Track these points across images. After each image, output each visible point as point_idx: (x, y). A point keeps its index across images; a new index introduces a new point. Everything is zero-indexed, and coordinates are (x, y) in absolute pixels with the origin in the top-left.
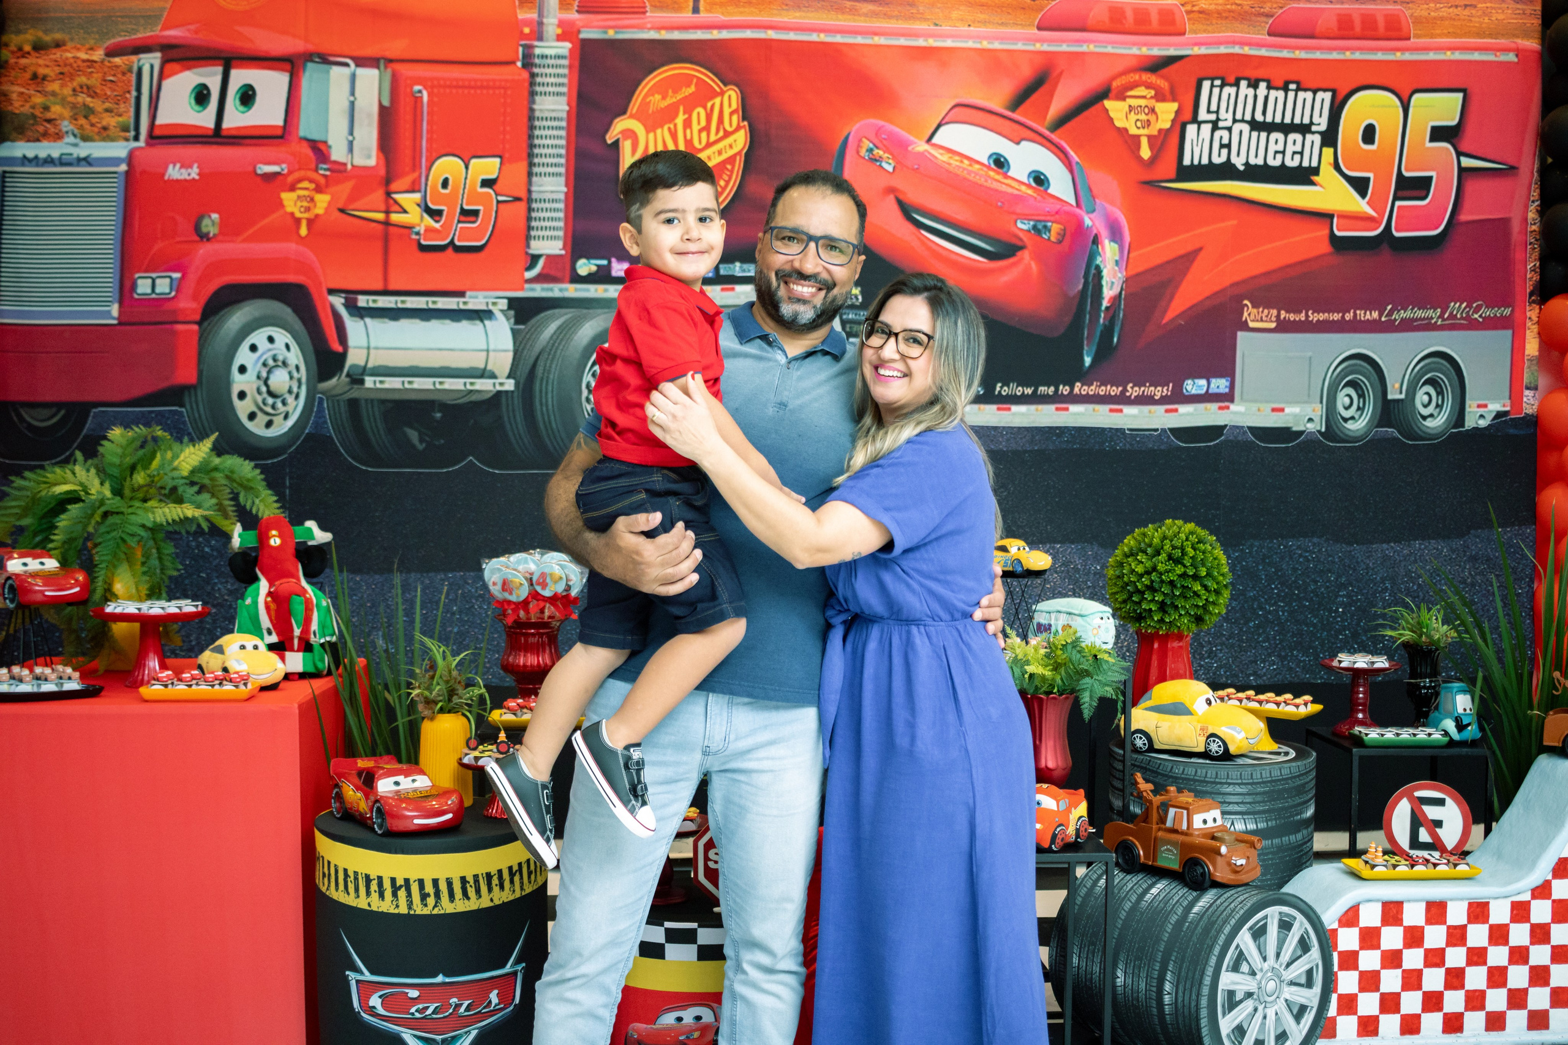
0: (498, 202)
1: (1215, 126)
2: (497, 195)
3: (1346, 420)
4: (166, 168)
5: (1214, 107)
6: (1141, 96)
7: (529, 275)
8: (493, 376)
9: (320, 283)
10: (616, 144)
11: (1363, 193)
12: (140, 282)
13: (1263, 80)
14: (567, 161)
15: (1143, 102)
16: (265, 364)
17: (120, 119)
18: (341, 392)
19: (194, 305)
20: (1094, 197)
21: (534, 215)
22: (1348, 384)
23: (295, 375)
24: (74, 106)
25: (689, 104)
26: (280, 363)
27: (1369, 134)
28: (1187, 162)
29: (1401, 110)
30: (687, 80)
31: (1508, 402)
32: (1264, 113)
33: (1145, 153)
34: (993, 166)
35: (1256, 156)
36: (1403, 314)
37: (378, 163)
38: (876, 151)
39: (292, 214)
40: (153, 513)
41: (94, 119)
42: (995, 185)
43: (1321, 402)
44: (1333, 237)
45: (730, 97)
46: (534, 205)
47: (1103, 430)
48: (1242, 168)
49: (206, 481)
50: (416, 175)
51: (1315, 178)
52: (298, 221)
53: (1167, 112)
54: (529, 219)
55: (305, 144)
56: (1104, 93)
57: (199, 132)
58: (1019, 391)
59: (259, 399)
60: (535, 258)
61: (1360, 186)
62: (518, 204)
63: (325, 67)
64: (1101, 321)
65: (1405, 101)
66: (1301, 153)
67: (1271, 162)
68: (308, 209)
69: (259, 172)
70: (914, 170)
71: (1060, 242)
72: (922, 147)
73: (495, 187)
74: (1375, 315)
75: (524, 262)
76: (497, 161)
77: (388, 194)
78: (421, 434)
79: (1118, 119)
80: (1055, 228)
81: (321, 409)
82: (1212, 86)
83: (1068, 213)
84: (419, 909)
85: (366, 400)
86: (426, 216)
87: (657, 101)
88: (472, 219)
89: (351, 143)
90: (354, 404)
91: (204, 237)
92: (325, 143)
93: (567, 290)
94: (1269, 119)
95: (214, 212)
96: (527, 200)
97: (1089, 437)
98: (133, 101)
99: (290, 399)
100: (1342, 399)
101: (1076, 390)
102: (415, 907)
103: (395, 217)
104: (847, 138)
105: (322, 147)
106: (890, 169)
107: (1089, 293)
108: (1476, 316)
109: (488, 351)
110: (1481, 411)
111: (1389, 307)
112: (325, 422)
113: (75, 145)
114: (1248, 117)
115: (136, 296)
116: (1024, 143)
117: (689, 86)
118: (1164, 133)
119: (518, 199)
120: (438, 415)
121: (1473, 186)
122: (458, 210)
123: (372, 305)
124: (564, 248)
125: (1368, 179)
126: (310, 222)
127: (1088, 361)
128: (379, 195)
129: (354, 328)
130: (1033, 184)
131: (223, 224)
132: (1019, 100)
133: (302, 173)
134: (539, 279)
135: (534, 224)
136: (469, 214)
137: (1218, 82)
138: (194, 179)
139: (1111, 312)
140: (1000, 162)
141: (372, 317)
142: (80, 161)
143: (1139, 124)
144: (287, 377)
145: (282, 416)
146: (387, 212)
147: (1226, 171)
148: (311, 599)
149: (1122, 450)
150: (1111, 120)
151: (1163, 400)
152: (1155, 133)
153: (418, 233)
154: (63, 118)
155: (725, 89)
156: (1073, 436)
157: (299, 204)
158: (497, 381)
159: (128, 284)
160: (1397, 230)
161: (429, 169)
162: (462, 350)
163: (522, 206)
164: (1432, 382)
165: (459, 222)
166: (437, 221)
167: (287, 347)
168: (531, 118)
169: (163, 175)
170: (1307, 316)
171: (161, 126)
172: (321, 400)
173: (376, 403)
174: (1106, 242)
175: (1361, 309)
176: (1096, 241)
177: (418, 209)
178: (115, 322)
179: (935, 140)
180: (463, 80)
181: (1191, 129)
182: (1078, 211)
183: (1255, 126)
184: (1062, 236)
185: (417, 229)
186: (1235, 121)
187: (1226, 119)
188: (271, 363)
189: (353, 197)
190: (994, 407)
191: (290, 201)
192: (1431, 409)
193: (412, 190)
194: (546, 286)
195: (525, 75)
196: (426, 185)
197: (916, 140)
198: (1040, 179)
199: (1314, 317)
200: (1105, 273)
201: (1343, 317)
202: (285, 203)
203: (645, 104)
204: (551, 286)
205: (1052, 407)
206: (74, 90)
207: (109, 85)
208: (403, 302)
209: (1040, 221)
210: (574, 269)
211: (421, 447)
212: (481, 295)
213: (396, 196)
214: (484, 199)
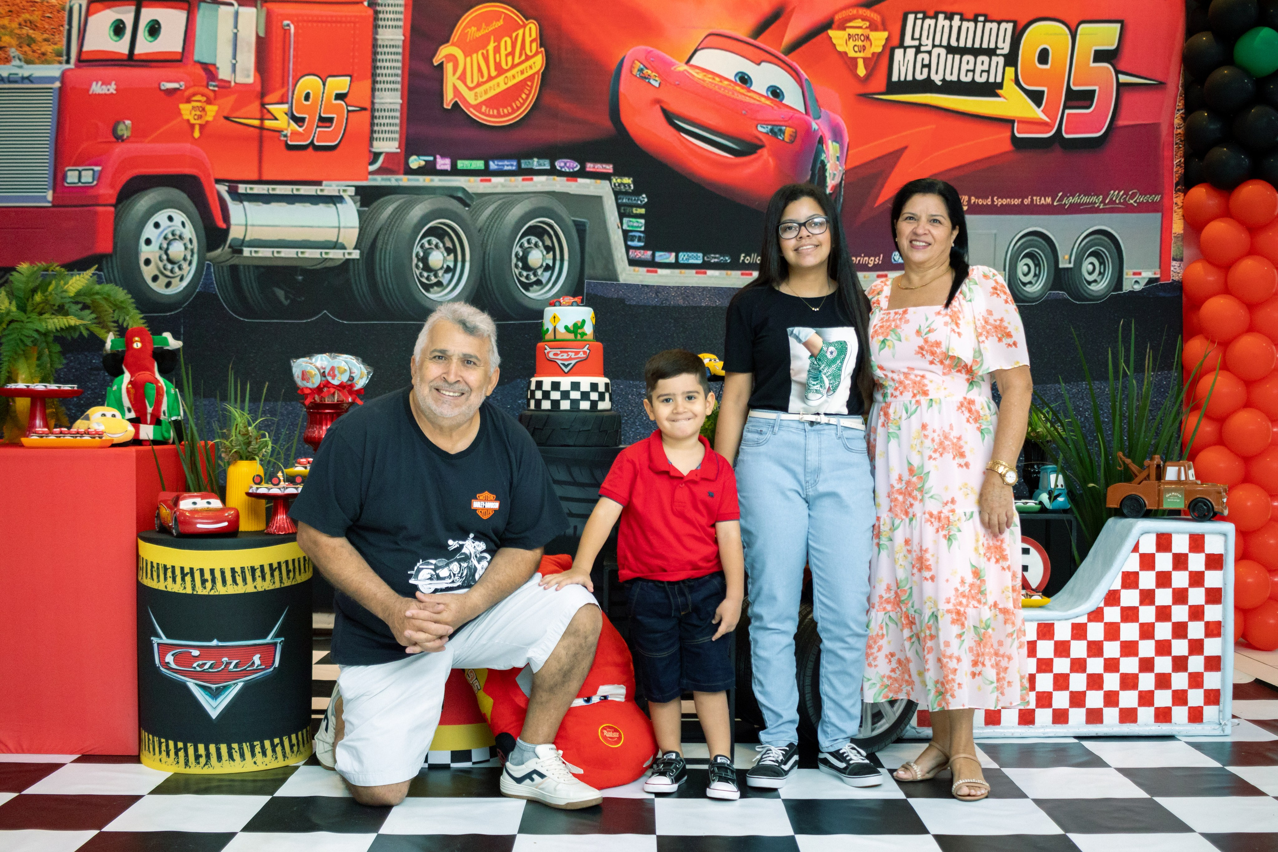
0: (348, 111)
1: (918, 50)
2: (347, 105)
3: (1025, 284)
4: (91, 85)
5: (917, 35)
6: (858, 27)
7: (372, 168)
8: (343, 247)
9: (209, 175)
10: (441, 65)
11: (1038, 103)
12: (69, 173)
13: (957, 14)
14: (403, 79)
15: (859, 31)
16: (165, 238)
17: (56, 47)
18: (224, 259)
19: (111, 192)
20: (819, 106)
21: (376, 121)
22: (1026, 256)
23: (189, 246)
24: (19, 37)
25: (499, 35)
26: (177, 237)
27: (1044, 56)
28: (895, 78)
29: (1069, 37)
30: (497, 16)
31: (1158, 271)
32: (958, 40)
33: (861, 71)
34: (739, 82)
35: (951, 74)
36: (1071, 200)
37: (255, 82)
38: (645, 71)
39: (188, 121)
40: (46, 322)
41: (35, 47)
42: (741, 97)
43: (1005, 270)
44: (1013, 138)
45: (530, 28)
46: (377, 114)
48: (939, 83)
49: (88, 301)
50: (284, 90)
51: (1000, 92)
52: (192, 126)
53: (879, 39)
54: (372, 124)
55: (198, 66)
56: (828, 24)
57: (117, 57)
59: (161, 265)
60: (377, 155)
61: (1036, 97)
62: (364, 112)
63: (215, 6)
65: (1073, 30)
66: (988, 72)
67: (964, 79)
68: (200, 117)
69: (163, 88)
70: (675, 85)
71: (792, 142)
72: (682, 67)
73: (346, 100)
74: (1049, 200)
75: (367, 158)
76: (348, 79)
77: (263, 105)
78: (286, 293)
79: (840, 45)
80: (788, 131)
81: (208, 274)
82: (916, 18)
83: (799, 119)
84: (200, 591)
85: (244, 266)
86: (291, 122)
87: (474, 32)
88: (328, 125)
89: (234, 66)
90: (234, 269)
91: (119, 139)
92: (214, 65)
93: (401, 180)
94: (962, 44)
95: (128, 119)
96: (371, 110)
98: (65, 33)
99: (185, 265)
100: (1021, 268)
102: (197, 588)
103: (268, 123)
104: (622, 61)
105: (212, 69)
106: (657, 84)
108: (1132, 201)
109: (339, 228)
110: (1137, 278)
111: (1060, 194)
112: (212, 283)
113: (21, 67)
114: (945, 43)
115: (66, 185)
116: (763, 64)
117: (498, 20)
118: (877, 56)
119: (363, 109)
120: (300, 278)
121: (1129, 98)
122: (317, 118)
123: (249, 191)
124: (400, 147)
125: (1043, 92)
126: (202, 127)
128: (256, 105)
129: (236, 210)
130: (771, 96)
131: (134, 129)
132: (760, 30)
133: (196, 89)
134: (380, 171)
135: (376, 128)
136: (325, 121)
137: (920, 16)
138: (112, 94)
140: (744, 79)
141: (249, 201)
142: (24, 79)
143: (856, 49)
144: (183, 248)
145: (178, 278)
146: (262, 119)
147: (927, 86)
148: (162, 387)
150: (834, 45)
151: (875, 268)
152: (870, 56)
153: (286, 136)
154: (11, 46)
155: (526, 22)
157: (193, 113)
158: (346, 251)
159: (60, 176)
160: (1067, 133)
161: (295, 85)
162: (319, 227)
163: (367, 114)
164: (1095, 254)
165: (318, 127)
166: (300, 127)
167: (183, 224)
168: (375, 45)
169: (88, 90)
170: (993, 201)
171: (87, 52)
172: (209, 265)
173: (251, 269)
174: (830, 142)
175: (1037, 196)
176: (821, 141)
177: (286, 117)
178: (50, 205)
179: (693, 62)
180: (322, 16)
181: (899, 53)
182: (807, 117)
183: (950, 50)
184: (794, 137)
185: (285, 133)
186: (934, 46)
187: (927, 44)
188: (170, 237)
189: (236, 107)
190: (739, 273)
191: (187, 110)
192: (1095, 276)
193: (281, 102)
194: (385, 177)
195: (370, 12)
196: (292, 98)
197: (677, 62)
198: (776, 93)
199: (999, 202)
200: (828, 166)
201: (1022, 202)
202: (183, 112)
203: (464, 35)
204: (389, 177)
206: (20, 24)
207: (47, 20)
208: (273, 189)
209: (777, 126)
210: (407, 164)
211: (286, 303)
212: (334, 183)
213: (269, 107)
214: (337, 109)
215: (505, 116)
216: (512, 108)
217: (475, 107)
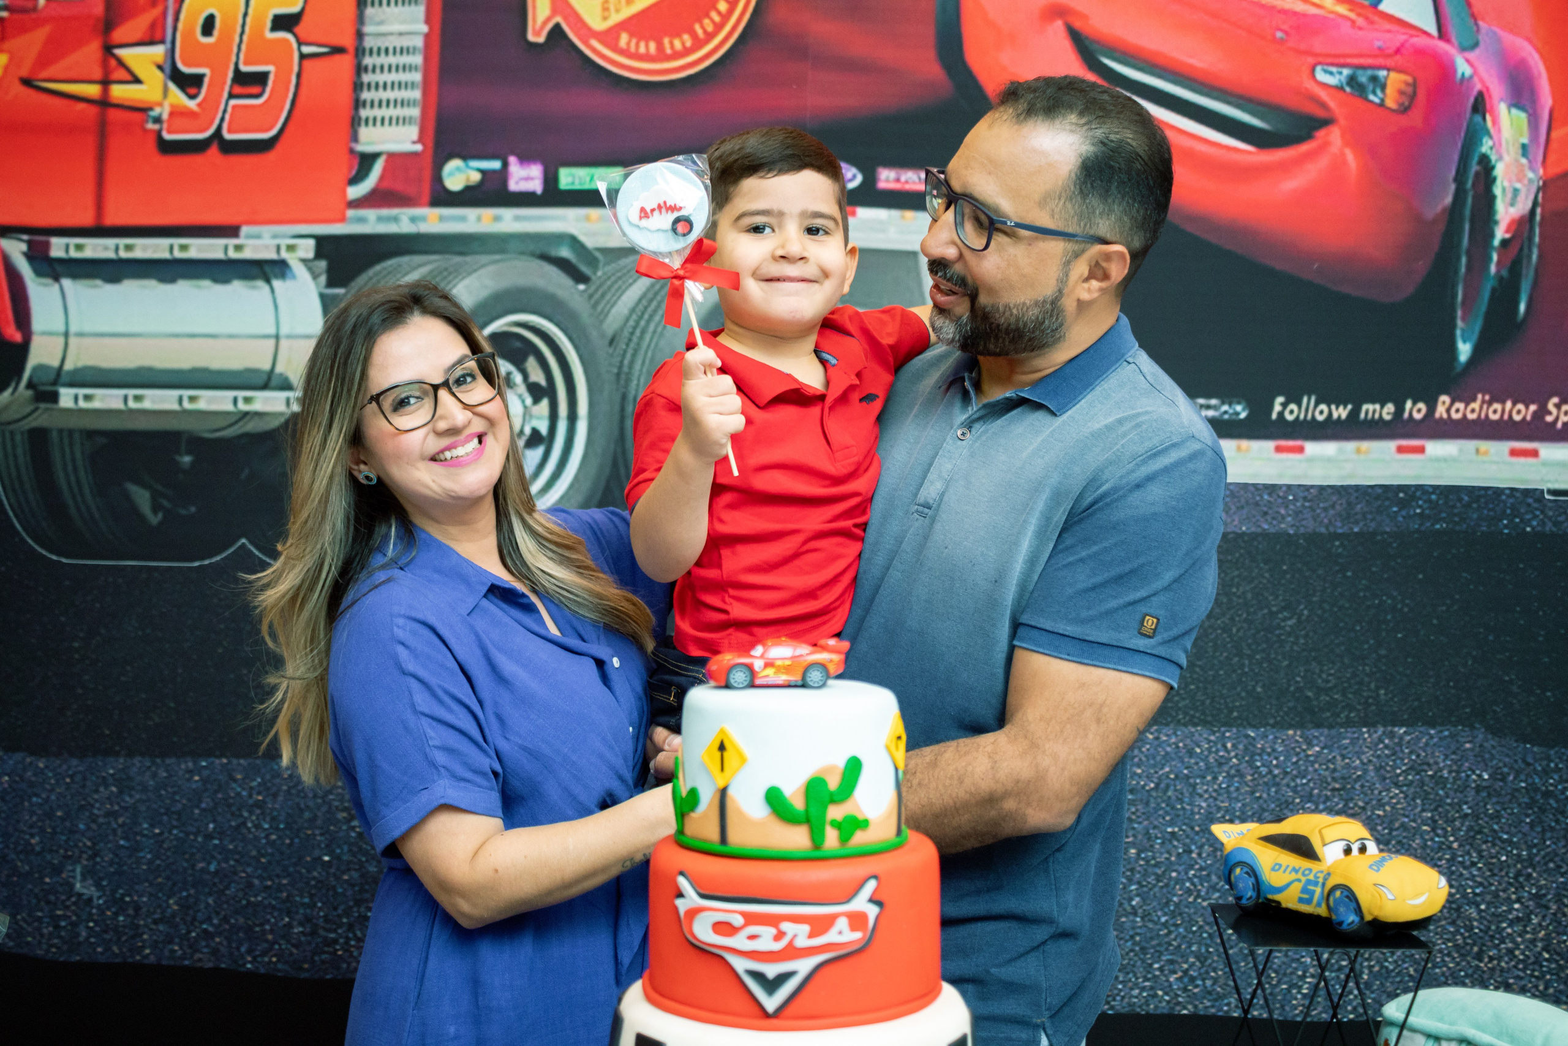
0: (303, 57)
2: (300, 43)
7: (355, 192)
8: (287, 386)
18: (18, 416)
20: (1474, 17)
46: (368, 61)
47: (1498, 492)
50: (156, 12)
54: (358, 86)
58: (1321, 413)
60: (367, 160)
62: (338, 58)
64: (1493, 269)
71: (1404, 110)
73: (298, 29)
75: (346, 167)
77: (108, 49)
78: (154, 499)
80: (1395, 81)
83: (1420, 52)
85: (61, 431)
86: (172, 87)
88: (255, 90)
90: (38, 437)
93: (424, 219)
96: (356, 51)
97: (1468, 505)
101: (1441, 411)
103: (119, 92)
107: (1467, 212)
109: (277, 337)
119: (338, 50)
120: (187, 459)
122: (230, 74)
123: (74, 254)
124: (421, 140)
127: (1464, 350)
128: (93, 49)
129: (44, 299)
134: (377, 199)
135: (366, 95)
136: (250, 82)
139: (1513, 252)
141: (74, 276)
146: (105, 83)
149: (1537, 535)
153: (158, 120)
156: (1434, 505)
162: (231, 336)
163: (345, 62)
165: (231, 96)
166: (192, 97)
173: (77, 438)
174: (1502, 108)
176: (1480, 106)
177: (159, 74)
182: (1442, 45)
184: (1409, 97)
185: (155, 113)
189: (46, 58)
190: (1269, 445)
193: (150, 41)
194: (385, 212)
196: (175, 29)
200: (1499, 171)
204: (395, 211)
205: (1391, 445)
208: (129, 248)
209: (1364, 67)
210: (438, 179)
211: (154, 519)
212: (267, 230)
213: (122, 53)
214: (277, 53)
215: (677, 55)
216: (694, 35)
217: (602, 36)
